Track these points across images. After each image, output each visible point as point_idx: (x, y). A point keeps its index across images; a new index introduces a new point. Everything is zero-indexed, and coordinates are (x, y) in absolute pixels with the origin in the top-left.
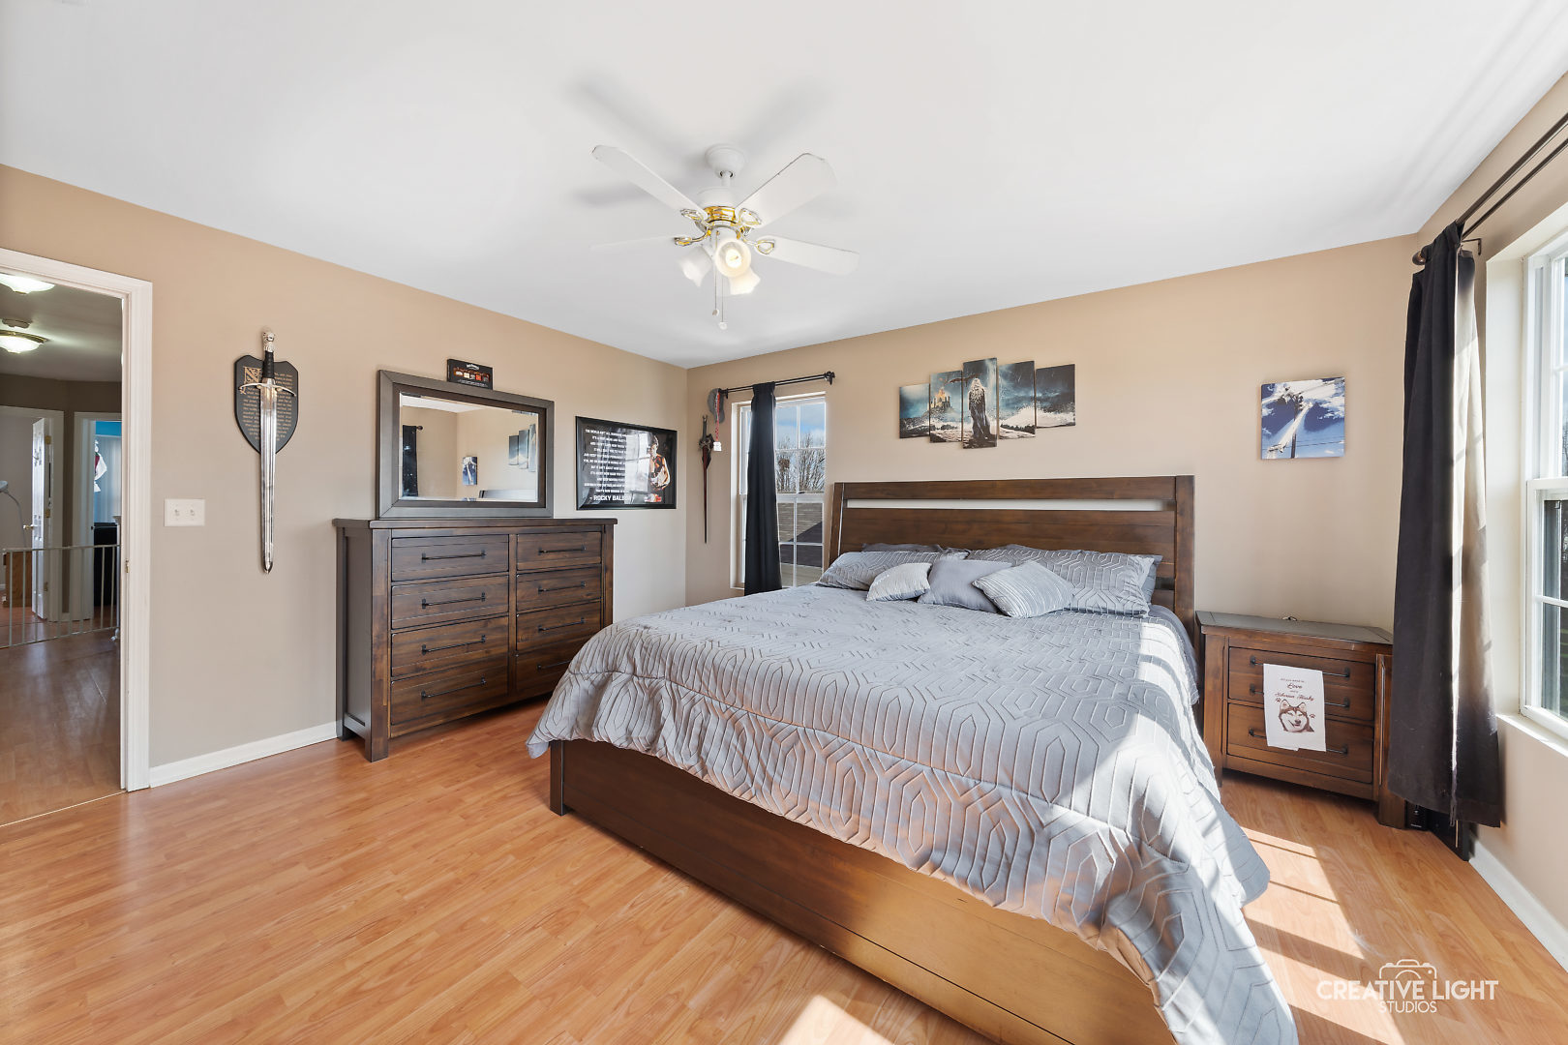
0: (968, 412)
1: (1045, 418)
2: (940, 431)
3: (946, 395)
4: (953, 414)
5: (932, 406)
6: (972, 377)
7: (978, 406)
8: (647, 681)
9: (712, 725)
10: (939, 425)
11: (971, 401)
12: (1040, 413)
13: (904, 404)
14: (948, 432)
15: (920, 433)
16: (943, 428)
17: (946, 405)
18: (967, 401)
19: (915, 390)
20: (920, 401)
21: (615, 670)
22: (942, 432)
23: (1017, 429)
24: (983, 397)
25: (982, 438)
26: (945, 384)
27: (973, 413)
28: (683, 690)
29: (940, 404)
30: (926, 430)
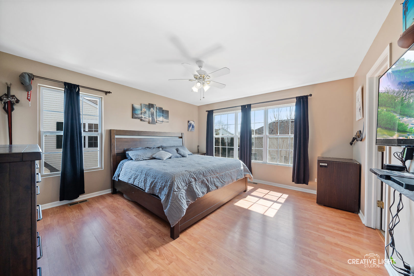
0: (150, 116)
1: (165, 120)
2: (144, 118)
3: (145, 110)
4: (147, 115)
5: (142, 112)
6: (151, 107)
7: (152, 114)
8: (200, 180)
9: (215, 180)
10: (144, 117)
11: (151, 113)
12: (164, 119)
13: (133, 109)
14: (146, 119)
15: (138, 118)
16: (145, 118)
17: (145, 112)
18: (150, 113)
19: (137, 106)
20: (138, 110)
21: (191, 182)
22: (144, 119)
23: (160, 121)
24: (153, 113)
25: (153, 122)
26: (145, 107)
27: (151, 116)
28: (208, 177)
29: (144, 112)
30: (140, 118)
